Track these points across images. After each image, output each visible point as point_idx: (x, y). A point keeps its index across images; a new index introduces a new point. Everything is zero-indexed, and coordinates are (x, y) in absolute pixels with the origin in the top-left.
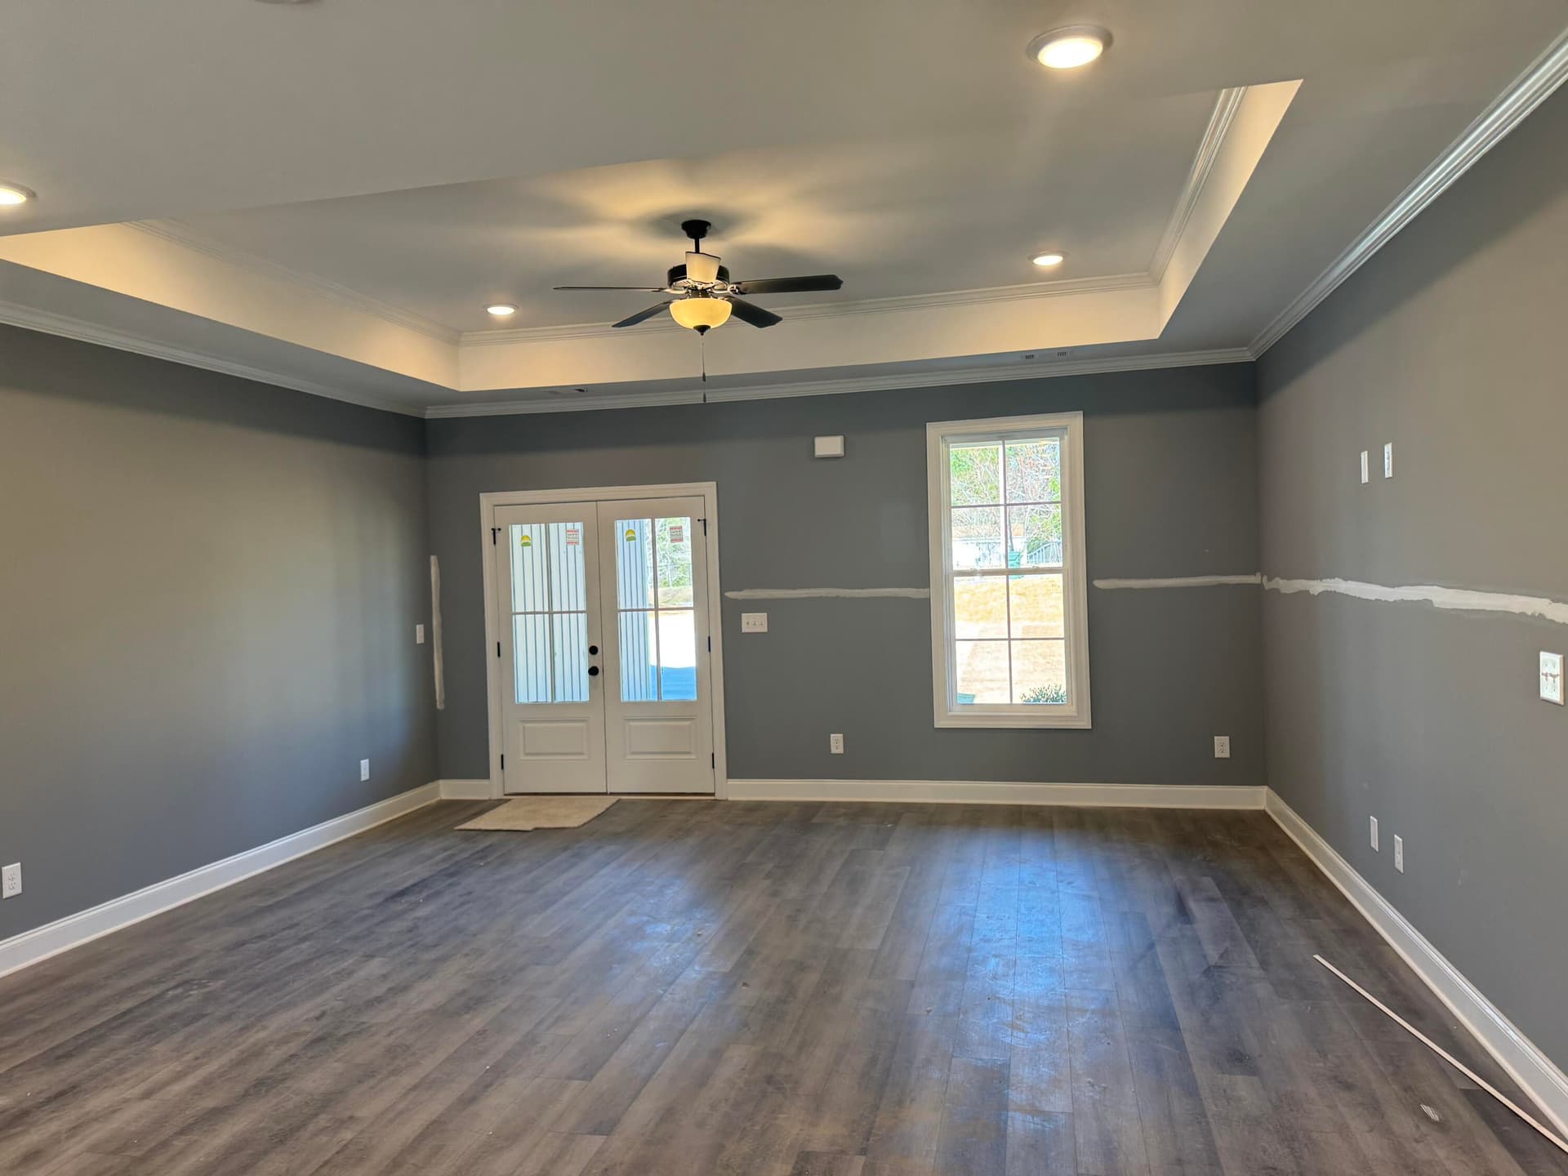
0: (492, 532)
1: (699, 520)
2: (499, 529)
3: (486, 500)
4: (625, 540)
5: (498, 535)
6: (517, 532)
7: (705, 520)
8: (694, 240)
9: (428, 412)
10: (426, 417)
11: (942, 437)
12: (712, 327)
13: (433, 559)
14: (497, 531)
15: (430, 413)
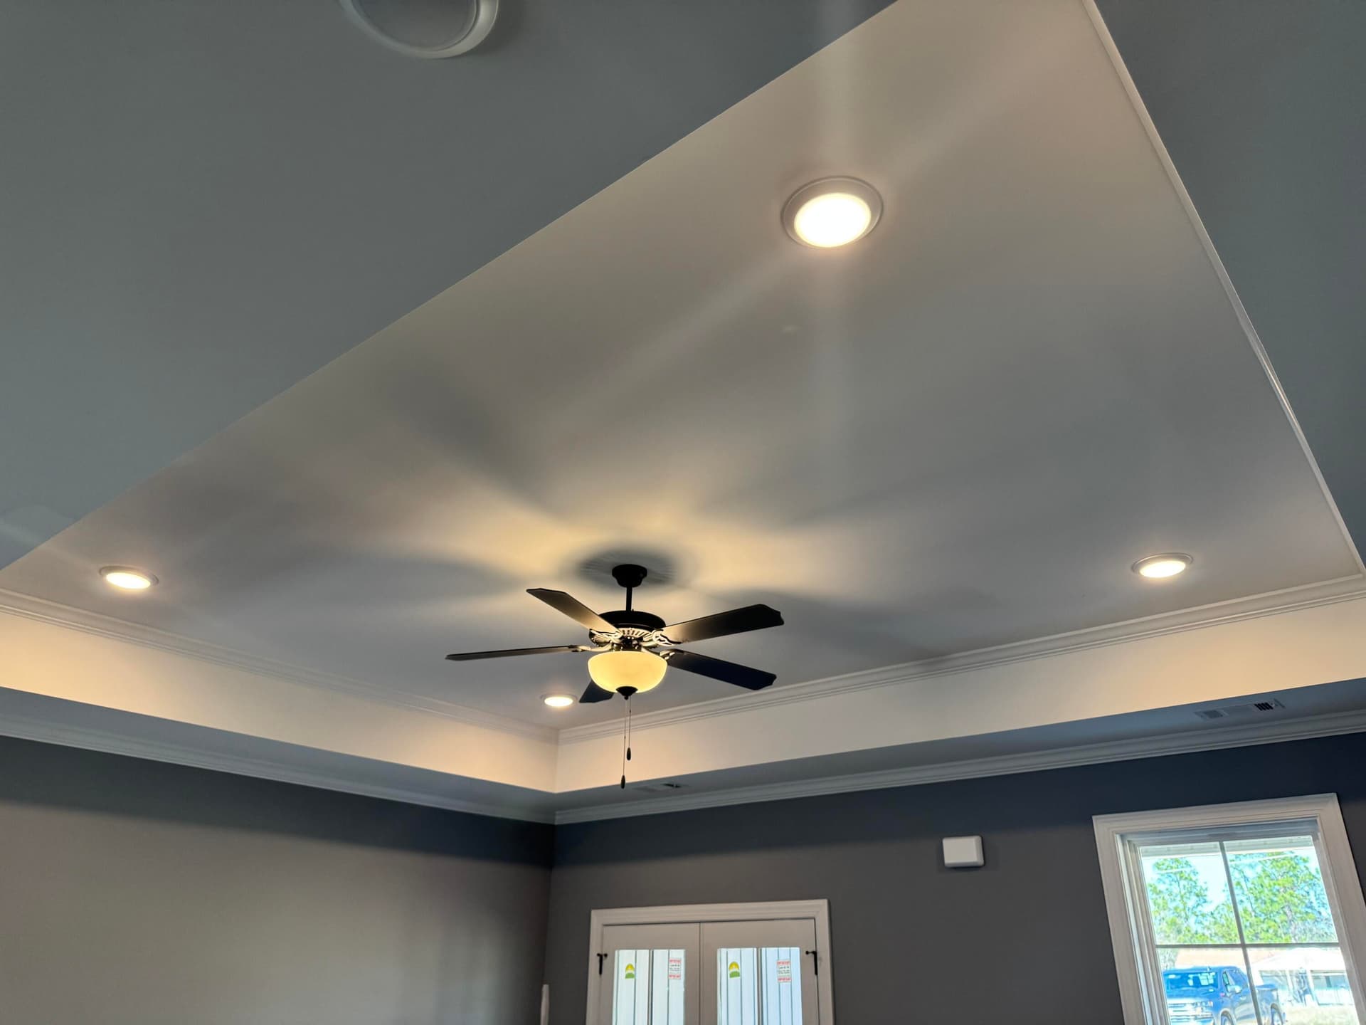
0: (598, 958)
1: (807, 953)
2: (606, 955)
3: (598, 918)
4: (729, 976)
5: (605, 962)
6: (624, 958)
7: (815, 953)
8: (626, 589)
9: (557, 817)
10: (556, 823)
11: (1122, 837)
12: (641, 690)
13: (545, 988)
14: (604, 957)
15: (560, 819)
